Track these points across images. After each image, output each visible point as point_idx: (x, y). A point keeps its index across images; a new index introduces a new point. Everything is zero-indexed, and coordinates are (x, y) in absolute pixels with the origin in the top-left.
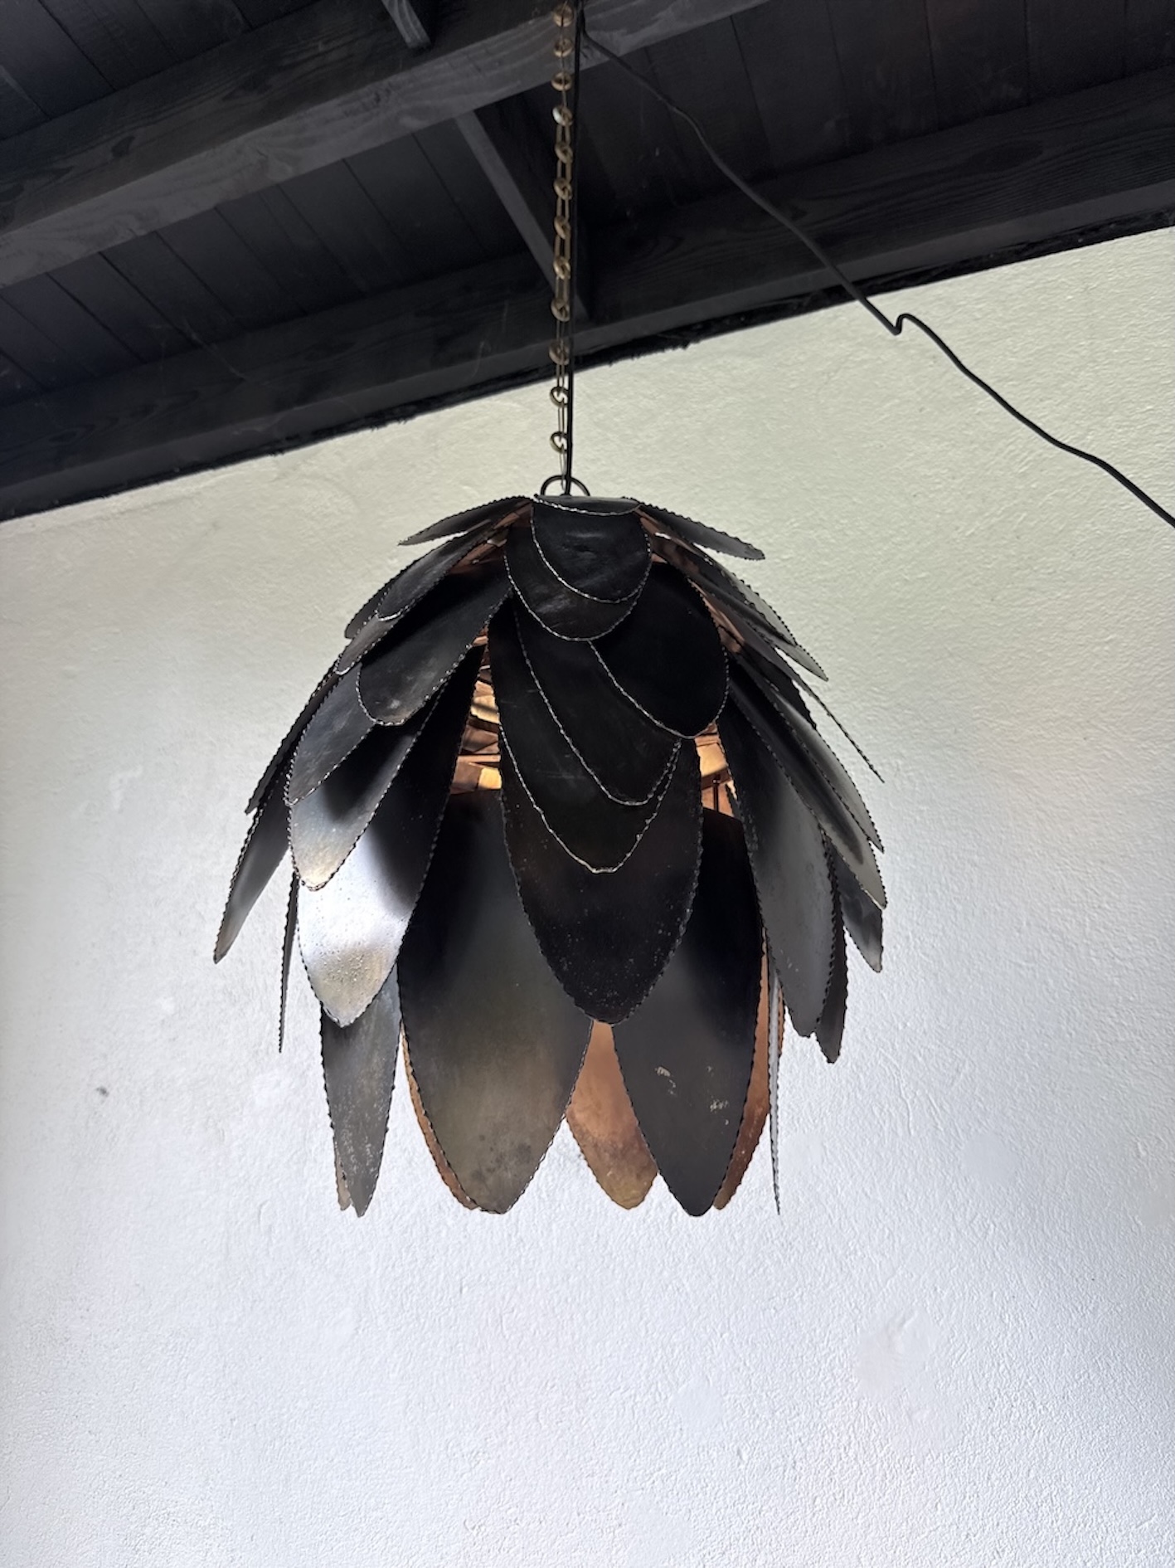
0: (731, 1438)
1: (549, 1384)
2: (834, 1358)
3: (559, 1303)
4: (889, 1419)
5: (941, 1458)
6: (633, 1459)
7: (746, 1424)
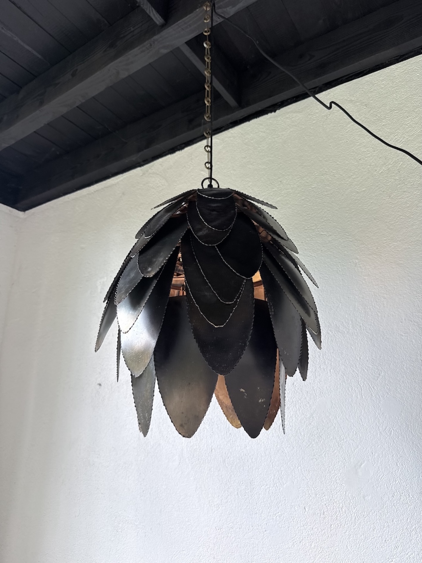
0: (302, 503)
1: (241, 483)
2: (337, 477)
3: (244, 455)
4: (356, 498)
5: (375, 513)
6: (269, 509)
7: (307, 498)
